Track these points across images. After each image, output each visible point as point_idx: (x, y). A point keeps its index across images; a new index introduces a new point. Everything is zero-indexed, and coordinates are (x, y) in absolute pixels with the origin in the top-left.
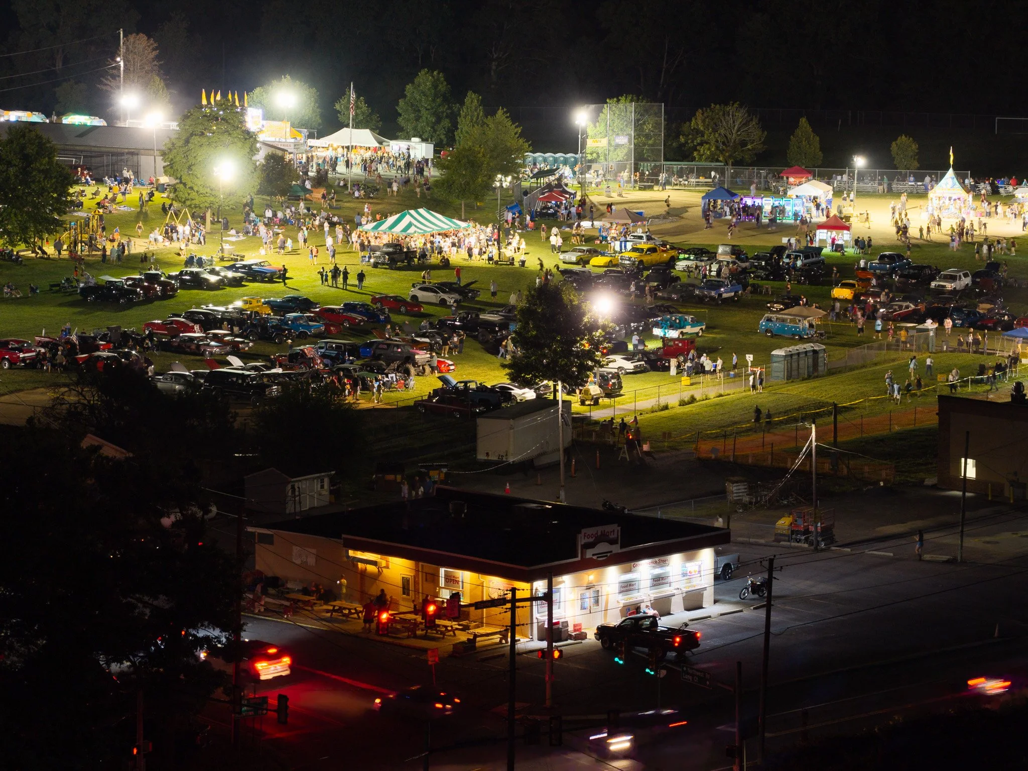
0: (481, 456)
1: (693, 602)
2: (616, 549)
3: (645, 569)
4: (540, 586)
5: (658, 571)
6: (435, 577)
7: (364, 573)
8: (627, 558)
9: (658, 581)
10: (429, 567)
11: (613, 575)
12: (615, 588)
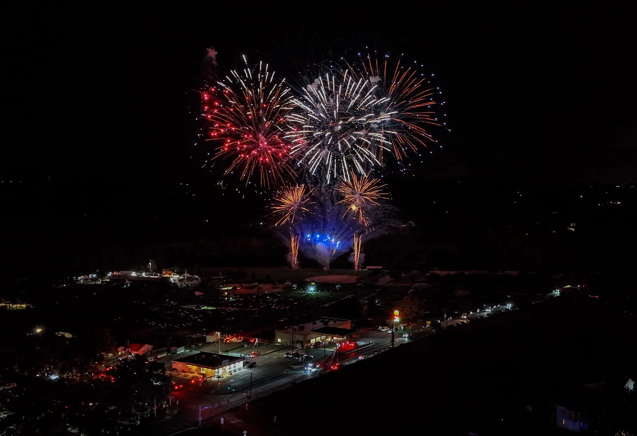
0: (207, 341)
1: (240, 369)
2: (228, 363)
3: (232, 365)
4: (216, 370)
5: (234, 365)
6: (200, 369)
7: (189, 368)
8: (229, 365)
9: (234, 367)
10: (199, 367)
11: (228, 367)
12: (228, 368)
